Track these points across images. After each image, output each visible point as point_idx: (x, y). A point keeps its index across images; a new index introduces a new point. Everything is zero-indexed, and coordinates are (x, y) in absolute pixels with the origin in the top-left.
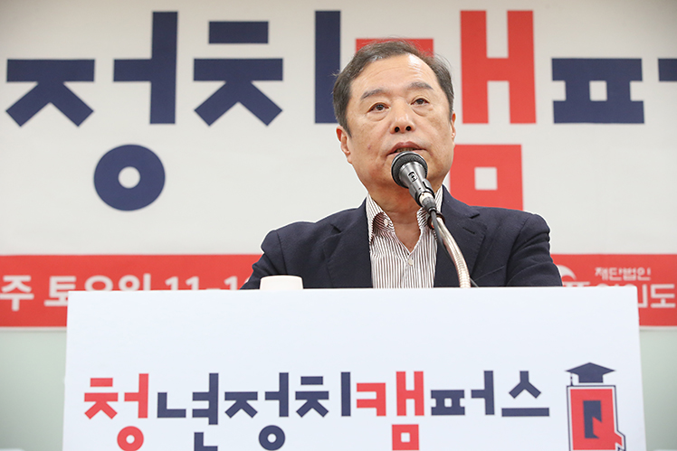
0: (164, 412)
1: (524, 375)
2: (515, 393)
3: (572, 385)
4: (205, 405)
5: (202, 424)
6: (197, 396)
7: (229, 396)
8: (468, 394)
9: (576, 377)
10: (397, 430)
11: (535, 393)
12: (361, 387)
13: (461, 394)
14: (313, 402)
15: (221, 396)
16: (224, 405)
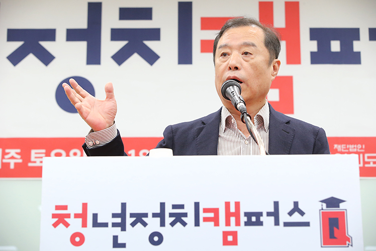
0: (96, 224)
1: (296, 204)
2: (291, 213)
3: (322, 209)
4: (119, 220)
5: (117, 231)
6: (114, 216)
7: (132, 215)
8: (265, 214)
9: (324, 205)
10: (226, 234)
11: (302, 213)
12: (206, 210)
13: (260, 214)
14: (179, 218)
15: (128, 215)
16: (129, 220)
